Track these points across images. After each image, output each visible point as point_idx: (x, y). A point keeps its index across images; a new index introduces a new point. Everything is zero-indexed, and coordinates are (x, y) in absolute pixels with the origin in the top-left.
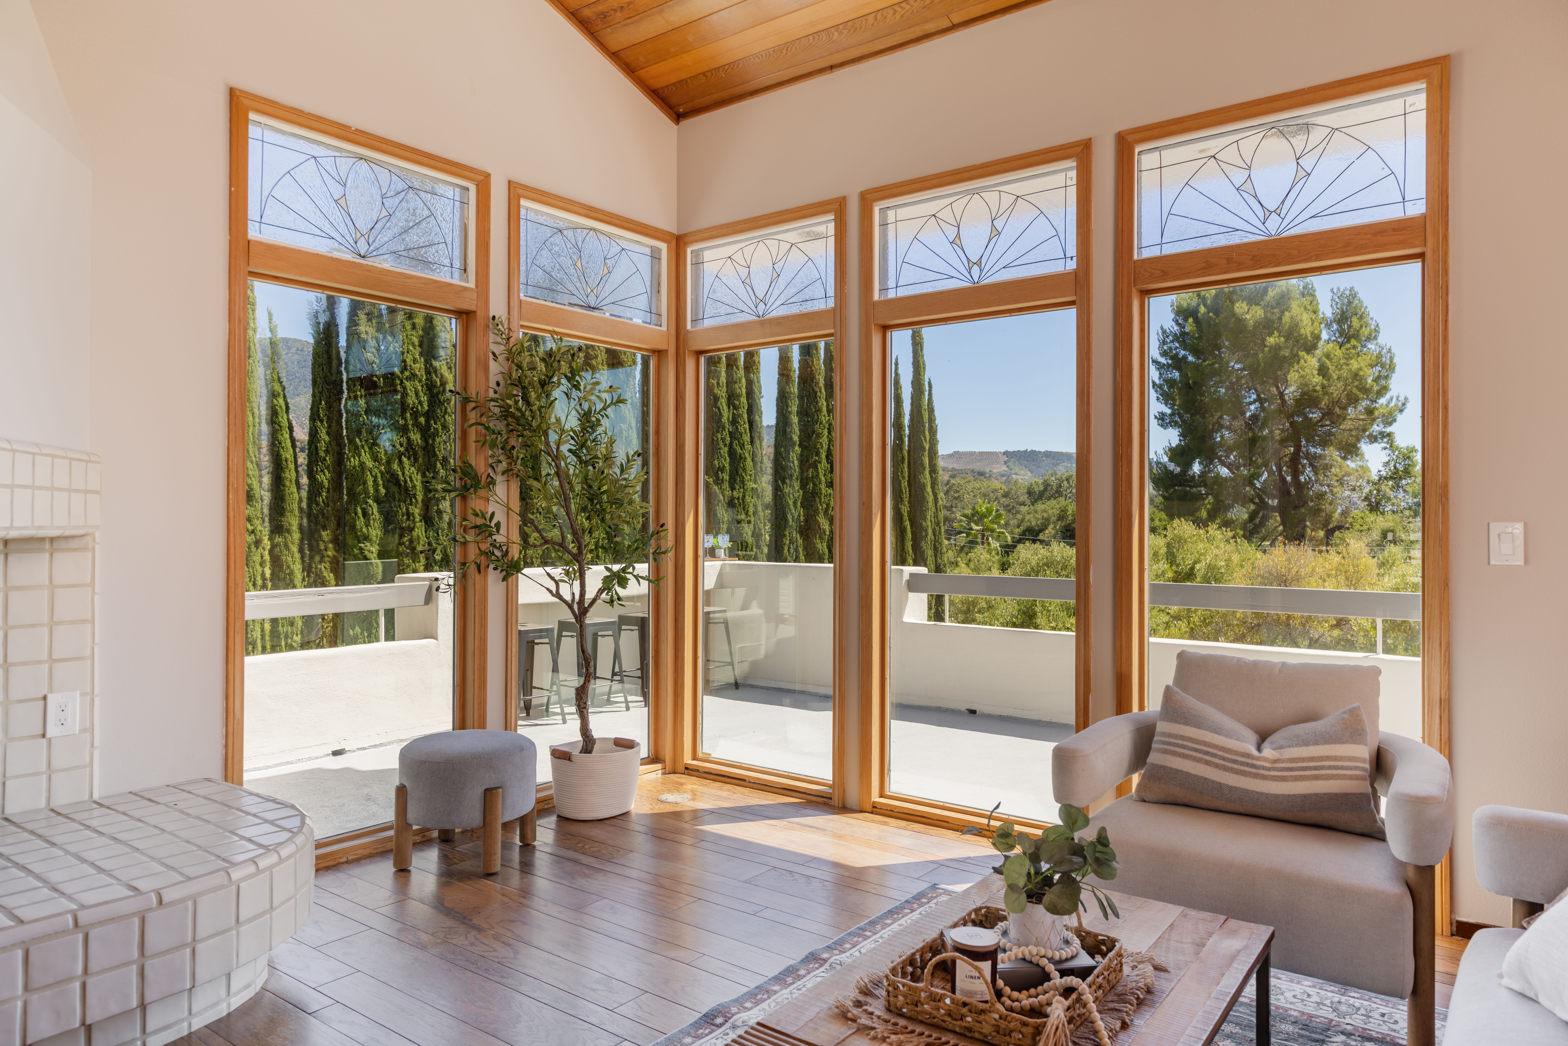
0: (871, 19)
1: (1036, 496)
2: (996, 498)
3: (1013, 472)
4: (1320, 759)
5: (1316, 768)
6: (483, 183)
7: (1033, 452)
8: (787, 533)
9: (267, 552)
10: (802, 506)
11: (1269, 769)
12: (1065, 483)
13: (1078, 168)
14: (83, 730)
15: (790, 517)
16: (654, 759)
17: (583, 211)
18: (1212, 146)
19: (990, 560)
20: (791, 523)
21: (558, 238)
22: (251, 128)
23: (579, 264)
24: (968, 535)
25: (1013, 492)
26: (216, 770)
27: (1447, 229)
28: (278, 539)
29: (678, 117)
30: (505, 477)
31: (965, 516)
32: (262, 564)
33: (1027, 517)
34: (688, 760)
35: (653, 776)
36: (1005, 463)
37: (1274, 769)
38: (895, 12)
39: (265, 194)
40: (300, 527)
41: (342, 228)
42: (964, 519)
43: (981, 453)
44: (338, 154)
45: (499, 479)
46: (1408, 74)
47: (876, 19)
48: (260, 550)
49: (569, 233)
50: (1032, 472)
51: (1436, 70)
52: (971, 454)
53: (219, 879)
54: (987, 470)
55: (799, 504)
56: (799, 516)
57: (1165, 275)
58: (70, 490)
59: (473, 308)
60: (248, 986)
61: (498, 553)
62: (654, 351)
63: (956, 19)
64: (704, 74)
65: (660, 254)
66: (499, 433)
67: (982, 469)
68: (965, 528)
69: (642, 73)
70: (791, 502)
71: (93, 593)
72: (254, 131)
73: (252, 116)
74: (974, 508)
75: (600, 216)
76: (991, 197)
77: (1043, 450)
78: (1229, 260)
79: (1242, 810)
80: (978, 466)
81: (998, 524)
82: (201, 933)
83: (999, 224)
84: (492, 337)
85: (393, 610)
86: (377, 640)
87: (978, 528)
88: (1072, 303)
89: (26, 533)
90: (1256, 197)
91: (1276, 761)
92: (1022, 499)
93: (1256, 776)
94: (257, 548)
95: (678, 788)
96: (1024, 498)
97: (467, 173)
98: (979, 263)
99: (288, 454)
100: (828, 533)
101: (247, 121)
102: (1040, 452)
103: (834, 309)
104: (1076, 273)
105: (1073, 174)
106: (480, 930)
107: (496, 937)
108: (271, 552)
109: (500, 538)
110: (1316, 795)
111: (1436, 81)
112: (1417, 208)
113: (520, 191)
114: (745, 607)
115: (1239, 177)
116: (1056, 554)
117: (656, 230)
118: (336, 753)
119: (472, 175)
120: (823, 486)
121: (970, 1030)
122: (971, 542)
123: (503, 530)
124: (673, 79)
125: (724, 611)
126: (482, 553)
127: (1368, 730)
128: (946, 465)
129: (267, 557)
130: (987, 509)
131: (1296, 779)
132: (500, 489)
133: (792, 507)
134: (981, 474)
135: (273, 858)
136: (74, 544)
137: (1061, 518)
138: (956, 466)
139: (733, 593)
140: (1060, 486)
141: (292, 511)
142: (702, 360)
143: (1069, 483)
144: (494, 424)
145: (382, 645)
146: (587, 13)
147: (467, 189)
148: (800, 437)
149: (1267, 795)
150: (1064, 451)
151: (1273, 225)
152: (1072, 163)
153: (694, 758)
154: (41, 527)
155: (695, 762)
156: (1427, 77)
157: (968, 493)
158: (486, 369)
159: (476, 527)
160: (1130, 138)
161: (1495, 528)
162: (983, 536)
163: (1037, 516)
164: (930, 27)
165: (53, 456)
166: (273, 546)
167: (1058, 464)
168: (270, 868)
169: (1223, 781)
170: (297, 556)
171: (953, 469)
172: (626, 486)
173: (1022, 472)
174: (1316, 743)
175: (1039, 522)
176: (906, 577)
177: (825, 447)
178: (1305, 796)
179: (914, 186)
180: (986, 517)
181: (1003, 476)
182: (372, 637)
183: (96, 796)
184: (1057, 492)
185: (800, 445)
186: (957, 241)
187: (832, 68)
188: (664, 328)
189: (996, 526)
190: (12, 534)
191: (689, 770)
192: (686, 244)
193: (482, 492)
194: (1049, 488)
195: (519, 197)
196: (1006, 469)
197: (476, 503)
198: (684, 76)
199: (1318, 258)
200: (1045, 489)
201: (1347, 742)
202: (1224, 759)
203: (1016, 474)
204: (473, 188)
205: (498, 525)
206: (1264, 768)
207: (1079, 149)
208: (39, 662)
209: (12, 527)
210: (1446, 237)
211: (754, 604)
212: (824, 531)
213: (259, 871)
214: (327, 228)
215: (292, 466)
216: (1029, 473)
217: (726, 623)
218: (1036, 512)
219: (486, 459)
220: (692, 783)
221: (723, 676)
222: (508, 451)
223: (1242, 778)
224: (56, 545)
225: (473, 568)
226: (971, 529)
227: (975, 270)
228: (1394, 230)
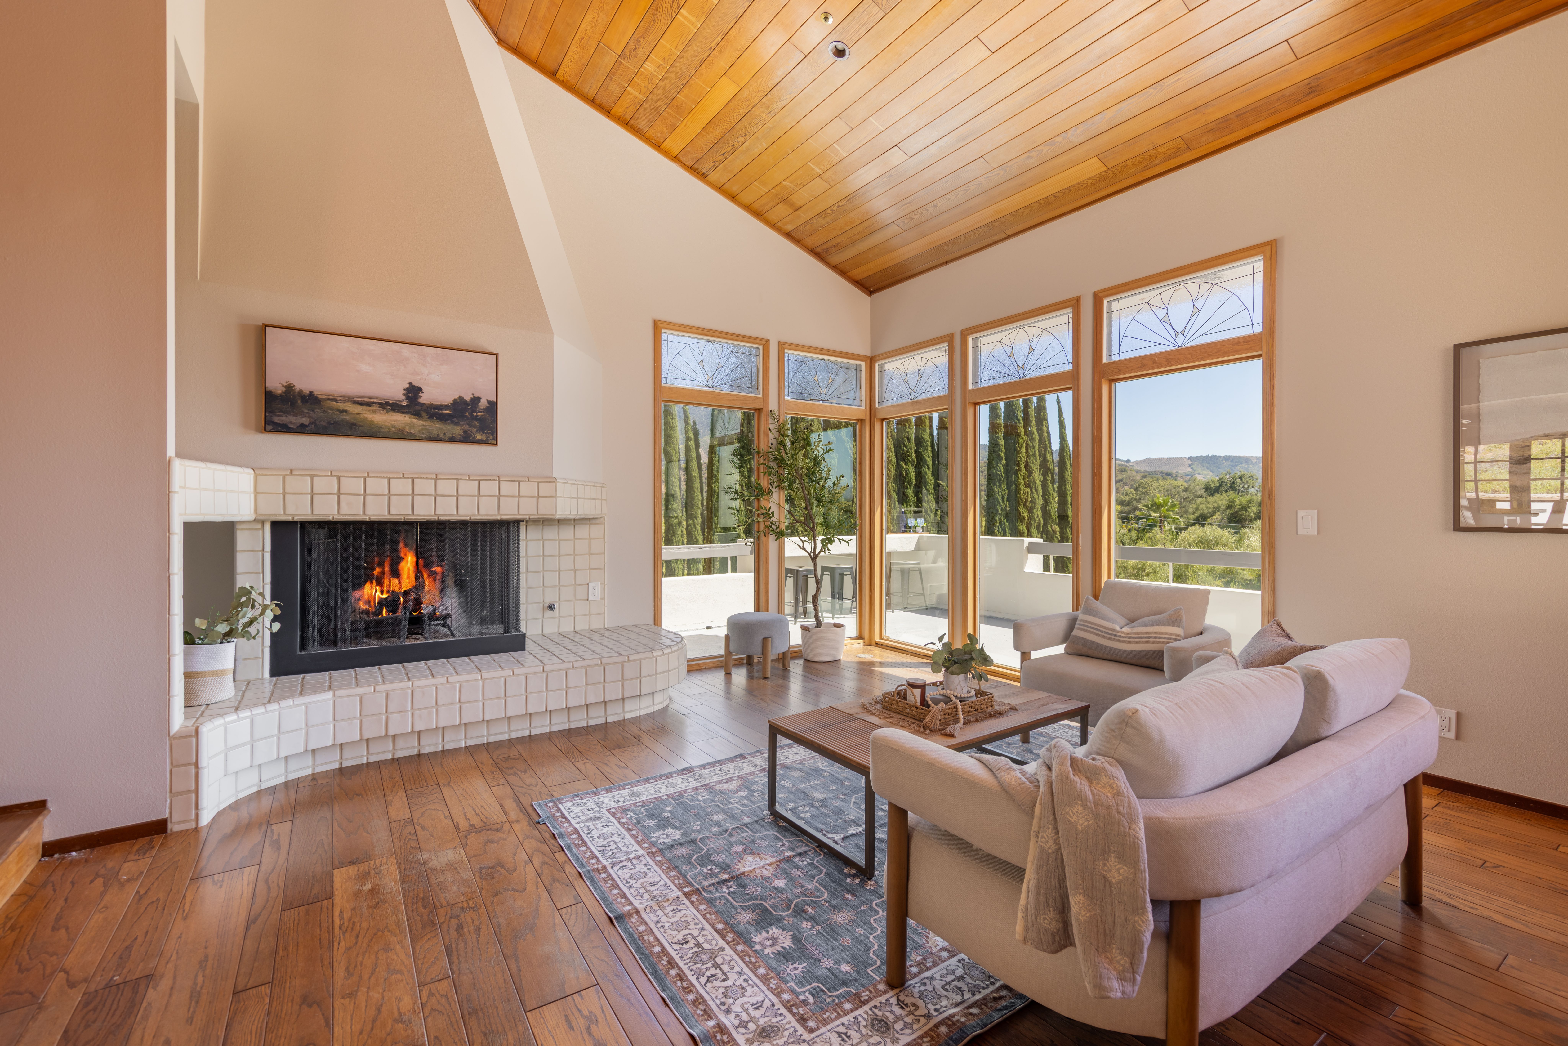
0: (963, 238)
1: (1211, 490)
2: (1178, 492)
3: (1197, 472)
4: (1151, 633)
5: (1148, 638)
6: (766, 344)
7: (1214, 457)
8: (997, 518)
9: (684, 530)
10: (1008, 500)
11: (1123, 637)
12: (1239, 480)
13: (1073, 313)
14: (601, 599)
15: (999, 508)
16: (860, 637)
17: (818, 351)
18: (1147, 296)
19: (1165, 539)
20: (1000, 512)
21: (804, 366)
22: (663, 335)
23: (816, 379)
24: (1147, 520)
25: (1192, 487)
26: (651, 622)
27: (1273, 341)
28: (691, 522)
29: (870, 292)
30: (777, 489)
31: (1145, 506)
32: (682, 536)
33: (1201, 507)
34: (877, 639)
35: (858, 646)
36: (1190, 465)
37: (1126, 637)
38: (975, 233)
39: (669, 364)
40: (702, 514)
41: (701, 375)
42: (1145, 508)
43: (1169, 459)
44: (699, 341)
45: (774, 490)
46: (1253, 252)
47: (965, 237)
48: (681, 528)
49: (811, 364)
50: (1213, 472)
51: (1268, 249)
52: (1161, 459)
53: (649, 654)
54: (1174, 471)
55: (1005, 499)
56: (1006, 506)
57: (1120, 371)
58: (596, 499)
59: (761, 407)
60: (661, 703)
61: (774, 527)
62: (858, 420)
63: (1009, 233)
64: (880, 271)
65: (861, 368)
66: (773, 468)
67: (1169, 471)
68: (1145, 515)
69: (849, 274)
70: (1000, 498)
71: (604, 542)
72: (664, 336)
73: (663, 330)
74: (1153, 501)
75: (826, 353)
76: (1029, 330)
77: (1222, 455)
78: (1154, 362)
79: (1111, 658)
80: (1166, 469)
81: (1173, 511)
82: (643, 675)
83: (1033, 345)
84: (771, 421)
85: (736, 557)
86: (727, 572)
87: (1156, 515)
88: (1070, 388)
89: (582, 516)
90: (1171, 325)
91: (1128, 634)
92: (1199, 493)
93: (1117, 641)
94: (679, 526)
95: (870, 652)
96: (1201, 492)
97: (758, 341)
98: (1023, 367)
99: (695, 473)
100: (1026, 519)
101: (661, 332)
102: (1220, 457)
103: (948, 395)
104: (1072, 371)
105: (1071, 315)
106: (755, 696)
107: (762, 699)
108: (687, 529)
109: (774, 520)
110: (1147, 651)
111: (1268, 255)
112: (1258, 329)
113: (784, 346)
114: (934, 562)
115: (1161, 313)
116: (1209, 534)
117: (858, 355)
118: (708, 628)
119: (760, 342)
120: (1022, 487)
121: (908, 714)
122: (1149, 525)
123: (776, 515)
124: (865, 275)
125: (919, 564)
126: (766, 527)
127: (1184, 620)
128: (1139, 469)
129: (685, 532)
130: (1164, 501)
131: (1137, 642)
132: (775, 495)
133: (1001, 501)
134: (1169, 474)
135: (669, 650)
136: (598, 521)
137: (1229, 507)
138: (1147, 469)
139: (926, 554)
140: (1234, 483)
141: (697, 506)
142: (885, 423)
143: (1242, 480)
144: (772, 464)
145: (730, 575)
146: (818, 250)
147: (759, 348)
148: (1005, 453)
149: (1122, 651)
150: (1242, 455)
151: (1180, 340)
152: (1070, 310)
153: (881, 638)
154: (586, 514)
155: (881, 641)
156: (1263, 253)
157: (1154, 489)
158: (768, 436)
159: (763, 514)
160: (1100, 295)
161: (1301, 514)
162: (1161, 520)
163: (1209, 505)
164: (996, 238)
165: (590, 486)
166: (688, 526)
167: (1236, 466)
168: (668, 654)
169: (1102, 643)
170: (700, 531)
171: (1145, 471)
172: (836, 493)
173: (1205, 472)
174: (1152, 625)
175: (1210, 510)
176: (1026, 544)
177: (1024, 460)
178: (1141, 651)
179: (988, 326)
180: (1162, 506)
181: (1188, 475)
182: (725, 571)
183: (606, 627)
184: (1231, 487)
185: (1006, 459)
186: (1012, 355)
187: (947, 263)
188: (863, 408)
189: (1171, 513)
190: (578, 517)
191: (877, 644)
192: (875, 361)
193: (765, 497)
194: (1224, 484)
195: (784, 349)
196: (1190, 470)
197: (763, 503)
198: (870, 273)
199: (1202, 359)
200: (1220, 485)
201: (1168, 625)
202: (1102, 632)
203: (1199, 474)
204: (761, 347)
205: (773, 513)
206: (1121, 636)
207: (1073, 302)
208: (586, 569)
209: (577, 514)
210: (1273, 345)
211: (940, 560)
212: (1024, 518)
213: (664, 654)
214: (695, 376)
215: (698, 480)
216: (1211, 473)
217: (920, 571)
218: (1208, 503)
219: (768, 481)
220: (878, 651)
221: (920, 602)
222: (778, 476)
223: (1110, 642)
224: (591, 522)
225: (762, 535)
226: (1150, 515)
227: (1021, 372)
228: (1244, 342)
